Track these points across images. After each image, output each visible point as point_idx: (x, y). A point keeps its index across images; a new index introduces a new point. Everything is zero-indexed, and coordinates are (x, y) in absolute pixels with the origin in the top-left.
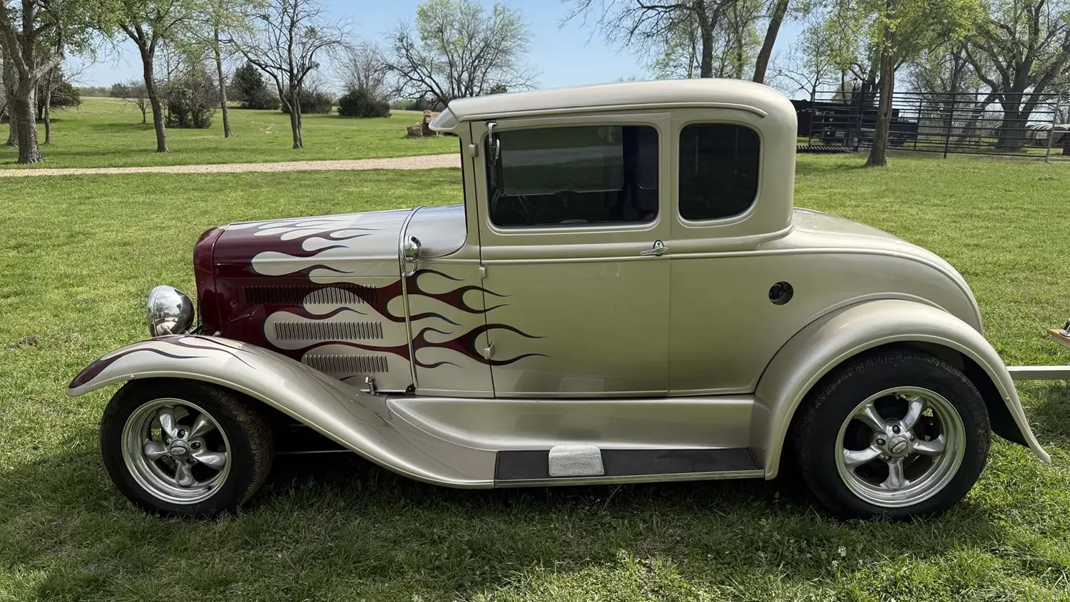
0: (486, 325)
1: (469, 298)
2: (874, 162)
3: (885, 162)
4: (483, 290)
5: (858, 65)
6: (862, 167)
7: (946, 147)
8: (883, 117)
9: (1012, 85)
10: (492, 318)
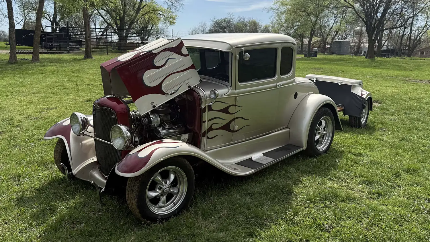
0: (235, 118)
1: (230, 110)
2: (87, 57)
3: (92, 57)
4: (235, 105)
5: (47, 14)
6: (83, 59)
7: (107, 50)
8: (88, 38)
9: (119, 26)
10: (237, 115)
